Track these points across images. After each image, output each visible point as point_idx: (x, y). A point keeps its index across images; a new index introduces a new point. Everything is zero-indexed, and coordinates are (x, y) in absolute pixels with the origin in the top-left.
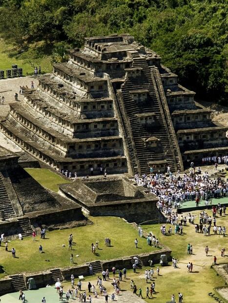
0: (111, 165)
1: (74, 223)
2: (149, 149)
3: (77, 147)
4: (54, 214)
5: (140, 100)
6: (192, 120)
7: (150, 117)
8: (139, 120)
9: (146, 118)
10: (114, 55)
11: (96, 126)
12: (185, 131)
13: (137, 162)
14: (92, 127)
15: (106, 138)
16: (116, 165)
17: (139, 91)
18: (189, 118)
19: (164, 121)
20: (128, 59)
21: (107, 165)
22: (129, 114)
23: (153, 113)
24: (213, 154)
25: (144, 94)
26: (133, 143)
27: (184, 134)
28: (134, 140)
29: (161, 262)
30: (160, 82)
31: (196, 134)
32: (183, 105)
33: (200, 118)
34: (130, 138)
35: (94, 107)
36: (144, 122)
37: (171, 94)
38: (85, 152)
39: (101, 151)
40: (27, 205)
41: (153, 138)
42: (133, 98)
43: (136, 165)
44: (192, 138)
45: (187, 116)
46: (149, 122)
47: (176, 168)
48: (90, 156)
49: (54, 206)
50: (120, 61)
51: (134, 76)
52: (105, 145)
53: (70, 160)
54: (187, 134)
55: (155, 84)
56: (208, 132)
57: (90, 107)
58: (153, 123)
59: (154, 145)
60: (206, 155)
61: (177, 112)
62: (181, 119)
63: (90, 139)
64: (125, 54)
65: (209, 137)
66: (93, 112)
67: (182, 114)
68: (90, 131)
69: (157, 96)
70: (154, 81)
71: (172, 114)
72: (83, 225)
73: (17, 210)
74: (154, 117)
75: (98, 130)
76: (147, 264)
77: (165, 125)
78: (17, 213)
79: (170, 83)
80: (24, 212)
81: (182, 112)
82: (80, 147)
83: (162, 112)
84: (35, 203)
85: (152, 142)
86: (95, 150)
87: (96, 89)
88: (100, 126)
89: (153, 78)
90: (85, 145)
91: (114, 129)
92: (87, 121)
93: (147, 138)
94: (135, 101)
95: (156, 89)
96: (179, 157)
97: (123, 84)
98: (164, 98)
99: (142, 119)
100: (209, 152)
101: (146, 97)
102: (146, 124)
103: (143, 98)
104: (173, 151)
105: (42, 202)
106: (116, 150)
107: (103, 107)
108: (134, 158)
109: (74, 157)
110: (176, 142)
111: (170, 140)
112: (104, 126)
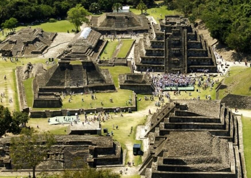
0: (158, 68)
1: (109, 91)
2: (174, 64)
3: (145, 60)
4: (101, 86)
5: (175, 43)
6: (197, 53)
7: (177, 50)
8: (172, 51)
9: (176, 50)
10: (171, 23)
11: (155, 52)
12: (192, 57)
13: (168, 68)
14: (153, 52)
15: (158, 57)
16: (160, 68)
17: (176, 39)
18: (196, 52)
19: (183, 52)
20: (176, 25)
21: (156, 68)
22: (169, 48)
23: (179, 49)
24: (202, 68)
25: (177, 40)
26: (168, 60)
27: (191, 59)
28: (169, 59)
29: (129, 111)
30: (186, 36)
31: (197, 59)
32: (195, 47)
33: (201, 53)
34: (167, 58)
35: (157, 44)
36: (174, 52)
37: (190, 42)
38: (148, 62)
39: (155, 62)
40: (91, 81)
41: (177, 59)
42: (172, 42)
43: (167, 70)
44: (195, 61)
45: (195, 52)
46: (177, 52)
47: (183, 72)
48: (150, 64)
49: (103, 83)
50: (172, 26)
51: (175, 32)
52: (157, 60)
53: (141, 64)
54: (193, 59)
55: (183, 37)
56: (202, 59)
57: (155, 44)
58: (178, 53)
59: (176, 62)
60: (199, 68)
61: (191, 49)
62: (192, 52)
63: (151, 57)
64: (175, 23)
65: (203, 61)
66: (156, 46)
67: (193, 50)
68: (152, 53)
69: (183, 42)
70: (183, 35)
71: (188, 50)
72: (112, 92)
73: (85, 83)
74: (179, 50)
75: (156, 53)
76: (123, 111)
77: (183, 54)
78: (85, 84)
79: (192, 37)
80: (88, 84)
81: (193, 49)
82: (147, 60)
83: (183, 48)
84: (95, 81)
85: (176, 60)
86: (153, 61)
87: (159, 36)
88: (157, 52)
89: (183, 34)
90: (149, 59)
91: (163, 54)
92: (152, 49)
93: (174, 59)
94: (173, 43)
95: (183, 39)
96: (186, 68)
97: (170, 36)
98: (186, 43)
99: (173, 50)
100: (201, 67)
101: (178, 42)
102: (176, 53)
103: (176, 42)
104: (184, 65)
105: (98, 81)
106: (162, 62)
107: (160, 44)
108: (167, 66)
109: (143, 63)
110: (186, 62)
111: (184, 61)
112: (159, 52)
